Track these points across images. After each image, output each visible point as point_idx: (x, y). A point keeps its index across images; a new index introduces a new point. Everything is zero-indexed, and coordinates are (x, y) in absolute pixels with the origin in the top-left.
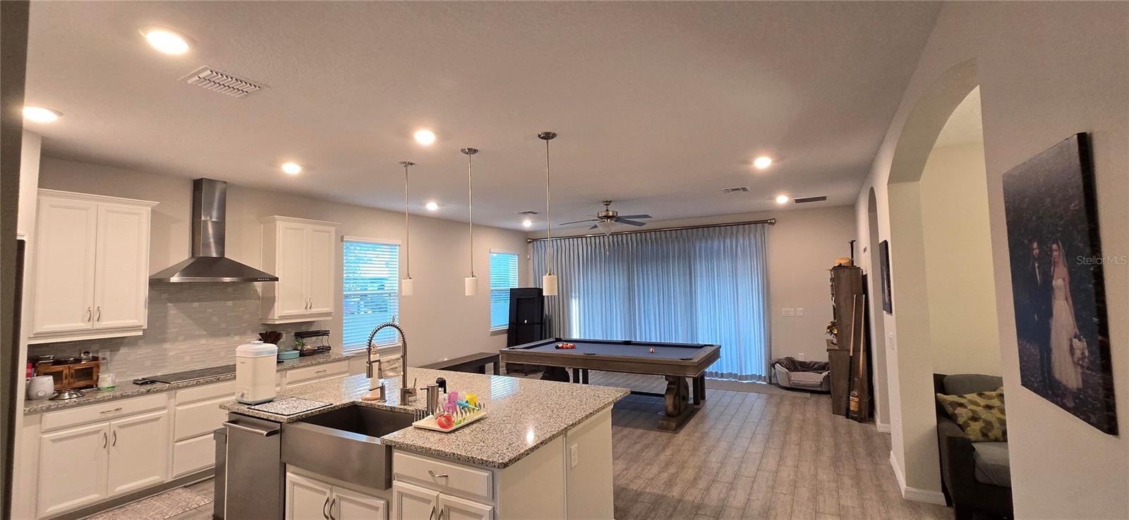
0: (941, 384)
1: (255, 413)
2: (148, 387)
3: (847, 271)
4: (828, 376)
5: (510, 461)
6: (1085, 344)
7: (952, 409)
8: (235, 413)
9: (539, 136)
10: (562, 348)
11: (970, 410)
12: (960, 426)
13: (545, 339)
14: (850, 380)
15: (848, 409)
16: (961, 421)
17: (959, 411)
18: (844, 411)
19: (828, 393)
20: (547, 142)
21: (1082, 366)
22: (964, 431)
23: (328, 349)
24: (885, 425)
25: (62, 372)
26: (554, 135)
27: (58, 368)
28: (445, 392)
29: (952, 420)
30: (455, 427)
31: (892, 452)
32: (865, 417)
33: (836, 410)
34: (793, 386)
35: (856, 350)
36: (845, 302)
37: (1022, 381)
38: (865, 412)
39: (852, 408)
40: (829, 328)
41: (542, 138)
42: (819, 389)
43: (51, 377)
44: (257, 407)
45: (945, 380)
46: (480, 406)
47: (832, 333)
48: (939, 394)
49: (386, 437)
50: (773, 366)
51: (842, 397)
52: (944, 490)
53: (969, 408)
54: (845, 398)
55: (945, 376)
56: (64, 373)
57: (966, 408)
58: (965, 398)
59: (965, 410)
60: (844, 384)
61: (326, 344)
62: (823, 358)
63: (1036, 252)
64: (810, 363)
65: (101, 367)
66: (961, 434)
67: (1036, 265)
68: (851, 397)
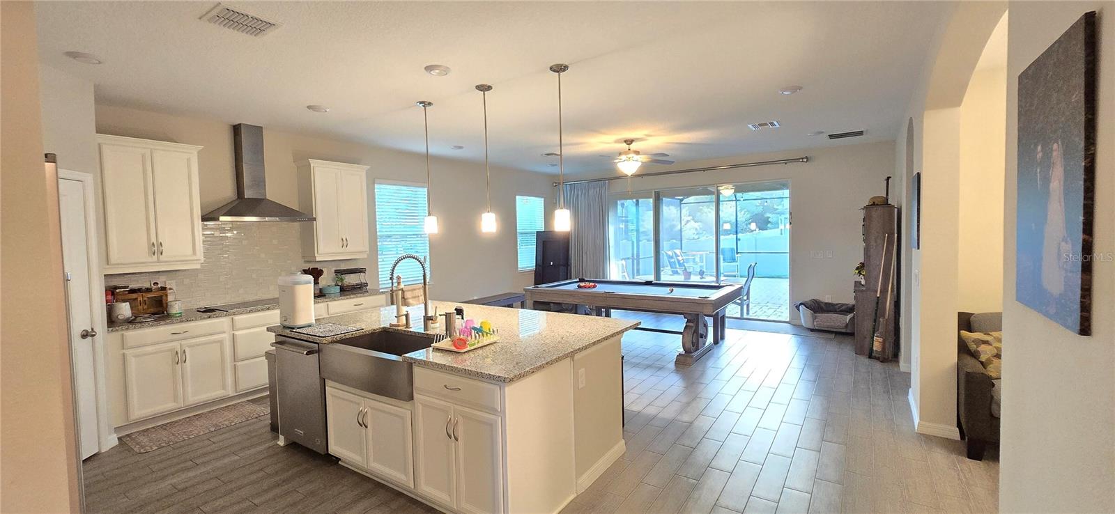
0: (966, 322)
1: (296, 335)
2: (209, 314)
3: (880, 209)
4: (853, 318)
5: (515, 376)
6: (1070, 246)
7: (975, 346)
8: (281, 335)
9: (551, 69)
10: (585, 287)
11: (995, 347)
12: (982, 363)
13: (571, 279)
14: (875, 321)
15: (871, 349)
16: (983, 358)
17: (982, 348)
18: (867, 352)
19: (852, 334)
20: (559, 75)
21: (1066, 270)
22: (985, 368)
23: (366, 285)
24: (907, 365)
25: (137, 299)
26: (566, 67)
27: (134, 296)
28: (463, 318)
29: (975, 357)
30: (469, 348)
31: (910, 390)
32: (888, 358)
33: (859, 351)
34: (816, 328)
35: (884, 291)
36: (876, 242)
37: (1017, 296)
38: (890, 351)
39: (875, 349)
40: (857, 269)
41: (555, 71)
42: (844, 331)
43: (128, 303)
44: (298, 330)
45: (972, 318)
46: (494, 331)
47: (861, 274)
48: (964, 333)
49: (406, 355)
50: (798, 308)
51: (866, 338)
52: (959, 425)
53: (994, 345)
54: (868, 339)
55: (972, 314)
56: (139, 300)
57: (991, 345)
58: (991, 335)
59: (991, 347)
60: (867, 325)
61: (363, 281)
62: (849, 299)
63: (1039, 155)
64: (837, 304)
65: (169, 297)
66: (983, 371)
67: (1038, 170)
68: (875, 338)
